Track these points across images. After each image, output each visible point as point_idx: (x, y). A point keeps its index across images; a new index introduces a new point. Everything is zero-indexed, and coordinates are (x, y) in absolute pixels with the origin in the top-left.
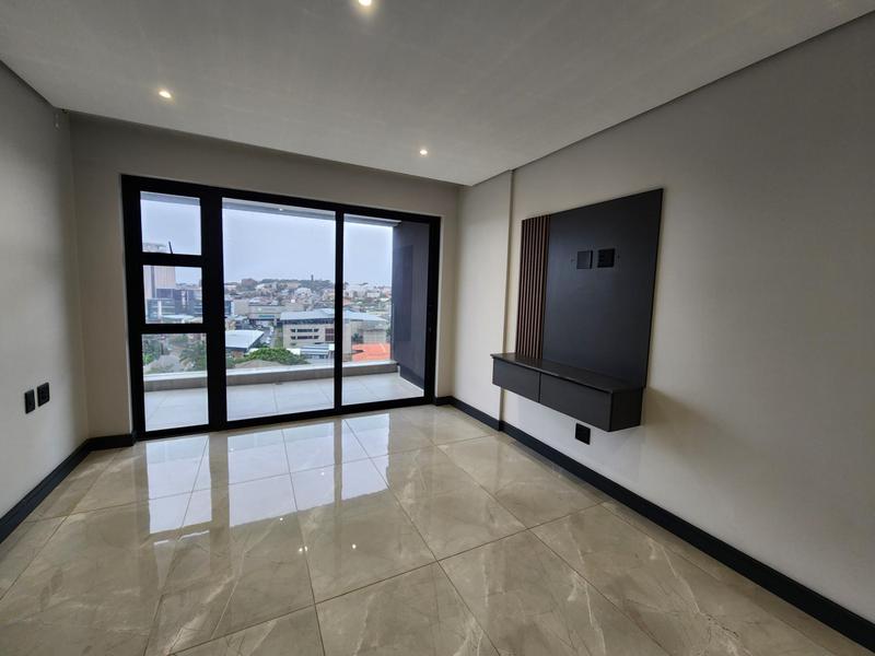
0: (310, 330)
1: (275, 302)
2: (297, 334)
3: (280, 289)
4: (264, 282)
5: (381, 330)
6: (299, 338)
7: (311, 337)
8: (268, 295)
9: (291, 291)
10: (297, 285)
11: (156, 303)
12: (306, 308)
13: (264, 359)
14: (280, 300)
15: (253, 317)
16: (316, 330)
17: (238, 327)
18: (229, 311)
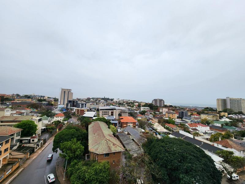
0: (107, 112)
1: (95, 104)
2: (103, 113)
3: (96, 100)
4: (92, 98)
5: (127, 112)
6: (104, 114)
7: (107, 114)
8: (93, 102)
9: (99, 101)
10: (101, 99)
11: (68, 104)
12: (104, 106)
14: (96, 103)
15: (91, 108)
16: (109, 112)
17: (88, 111)
18: (85, 106)
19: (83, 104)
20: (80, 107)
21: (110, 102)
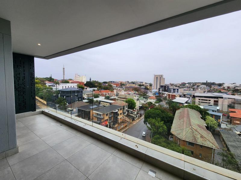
0: (207, 100)
1: (192, 90)
2: (201, 101)
3: (193, 85)
4: (188, 83)
7: (207, 103)
8: (189, 87)
9: (198, 86)
10: (200, 84)
11: (160, 89)
12: (204, 92)
13: (190, 108)
14: (194, 89)
15: (184, 94)
16: (210, 100)
17: (180, 96)
18: (178, 92)
19: (175, 89)
20: (172, 92)
21: (217, 87)
